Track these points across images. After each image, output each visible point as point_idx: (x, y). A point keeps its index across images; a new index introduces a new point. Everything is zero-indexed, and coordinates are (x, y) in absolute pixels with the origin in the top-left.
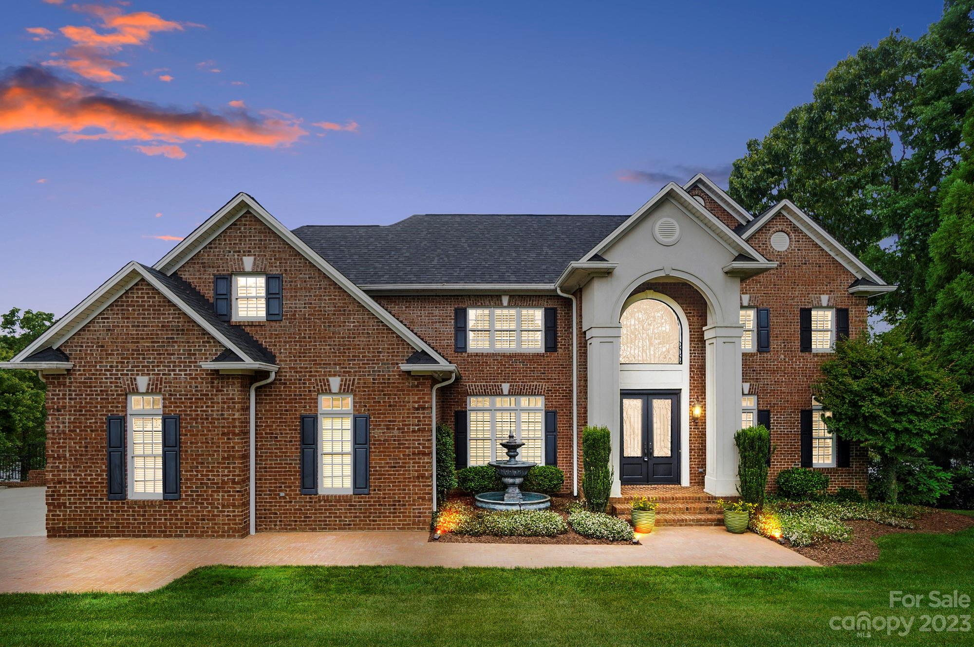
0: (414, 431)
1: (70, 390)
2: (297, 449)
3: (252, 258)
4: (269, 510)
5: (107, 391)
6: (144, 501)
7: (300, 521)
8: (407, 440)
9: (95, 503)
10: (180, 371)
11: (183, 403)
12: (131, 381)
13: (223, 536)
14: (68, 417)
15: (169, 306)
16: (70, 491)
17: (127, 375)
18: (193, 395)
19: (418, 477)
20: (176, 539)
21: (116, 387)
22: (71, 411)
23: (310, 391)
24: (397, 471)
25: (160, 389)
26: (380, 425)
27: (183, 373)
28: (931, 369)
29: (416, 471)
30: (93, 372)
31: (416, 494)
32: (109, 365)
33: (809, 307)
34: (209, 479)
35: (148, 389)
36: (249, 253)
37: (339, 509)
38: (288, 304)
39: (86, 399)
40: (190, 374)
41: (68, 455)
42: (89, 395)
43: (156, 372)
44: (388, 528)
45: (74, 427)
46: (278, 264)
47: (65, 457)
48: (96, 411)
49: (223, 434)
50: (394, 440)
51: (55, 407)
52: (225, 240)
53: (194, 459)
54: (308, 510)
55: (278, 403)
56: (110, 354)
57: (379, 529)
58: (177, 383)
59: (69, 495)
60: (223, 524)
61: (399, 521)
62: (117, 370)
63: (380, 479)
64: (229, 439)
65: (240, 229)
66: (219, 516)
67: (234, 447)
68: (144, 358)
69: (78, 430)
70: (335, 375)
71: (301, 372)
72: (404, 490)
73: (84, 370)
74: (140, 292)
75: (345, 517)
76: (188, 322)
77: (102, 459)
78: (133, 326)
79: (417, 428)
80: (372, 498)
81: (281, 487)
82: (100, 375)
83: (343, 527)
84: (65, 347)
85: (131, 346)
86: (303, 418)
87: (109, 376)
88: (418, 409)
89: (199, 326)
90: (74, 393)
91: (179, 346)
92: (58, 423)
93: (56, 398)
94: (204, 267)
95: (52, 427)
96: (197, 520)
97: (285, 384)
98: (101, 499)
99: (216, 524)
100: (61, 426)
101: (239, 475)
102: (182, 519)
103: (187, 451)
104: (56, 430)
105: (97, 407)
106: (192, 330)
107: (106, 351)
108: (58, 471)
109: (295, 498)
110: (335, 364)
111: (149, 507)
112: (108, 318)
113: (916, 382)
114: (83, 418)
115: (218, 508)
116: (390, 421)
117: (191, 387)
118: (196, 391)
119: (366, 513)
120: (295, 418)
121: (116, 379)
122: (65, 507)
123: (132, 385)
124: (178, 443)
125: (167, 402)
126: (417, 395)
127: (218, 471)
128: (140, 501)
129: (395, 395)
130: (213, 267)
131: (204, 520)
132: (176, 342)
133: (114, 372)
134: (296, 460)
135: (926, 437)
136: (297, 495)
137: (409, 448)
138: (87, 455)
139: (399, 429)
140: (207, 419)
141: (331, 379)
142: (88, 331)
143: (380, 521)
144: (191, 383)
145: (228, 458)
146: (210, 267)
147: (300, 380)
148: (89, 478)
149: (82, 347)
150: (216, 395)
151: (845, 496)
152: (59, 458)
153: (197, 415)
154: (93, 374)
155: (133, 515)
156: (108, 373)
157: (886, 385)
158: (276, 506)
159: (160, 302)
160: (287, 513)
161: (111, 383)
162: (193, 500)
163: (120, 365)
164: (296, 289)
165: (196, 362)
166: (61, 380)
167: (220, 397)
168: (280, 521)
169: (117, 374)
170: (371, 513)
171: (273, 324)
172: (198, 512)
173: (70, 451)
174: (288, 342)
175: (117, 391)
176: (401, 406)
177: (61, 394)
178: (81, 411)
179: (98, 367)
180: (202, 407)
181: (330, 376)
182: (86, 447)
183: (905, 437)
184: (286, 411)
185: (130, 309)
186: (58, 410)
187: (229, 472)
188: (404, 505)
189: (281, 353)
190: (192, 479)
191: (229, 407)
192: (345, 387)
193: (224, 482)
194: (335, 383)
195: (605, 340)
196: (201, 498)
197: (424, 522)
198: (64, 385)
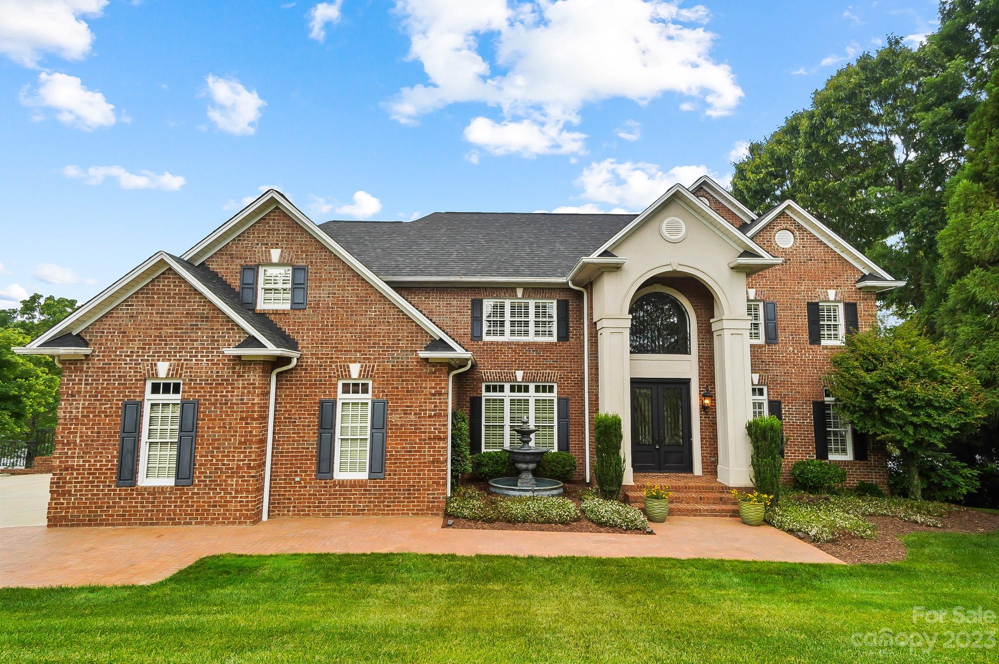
0: (430, 416)
1: (86, 376)
2: (314, 433)
3: (279, 251)
4: (283, 495)
5: (125, 376)
6: (154, 488)
7: (314, 507)
8: (423, 425)
9: (102, 490)
10: (202, 356)
11: (202, 388)
12: (152, 367)
13: (234, 523)
14: (82, 402)
15: (195, 294)
16: (77, 478)
17: (148, 360)
18: (214, 380)
19: (433, 462)
20: (185, 527)
21: (135, 372)
22: (86, 396)
23: (330, 377)
24: (413, 455)
25: (181, 374)
26: (397, 410)
27: (205, 359)
28: (947, 363)
29: (431, 455)
30: (113, 357)
31: (431, 479)
32: (129, 351)
33: (816, 301)
34: (224, 465)
35: (168, 374)
36: (276, 246)
37: (353, 494)
38: (312, 294)
39: (103, 384)
40: (213, 360)
41: (78, 441)
42: (106, 380)
43: (178, 357)
44: (402, 514)
45: (88, 412)
46: (304, 256)
47: (75, 443)
48: (112, 396)
49: (242, 419)
50: (411, 425)
51: (70, 392)
52: (254, 233)
53: (210, 444)
54: (323, 495)
55: (298, 388)
56: (131, 340)
57: (392, 514)
58: (198, 368)
59: (75, 482)
60: (235, 510)
61: (414, 506)
62: (137, 356)
63: (396, 463)
64: (247, 423)
65: (268, 223)
66: (231, 502)
67: (251, 432)
68: (166, 344)
69: (91, 416)
70: (355, 362)
71: (322, 358)
72: (419, 475)
73: (103, 356)
74: (166, 281)
75: (359, 502)
76: (213, 310)
77: (115, 445)
78: (157, 313)
79: (433, 413)
80: (387, 482)
81: (296, 472)
82: (119, 360)
83: (358, 512)
84: (85, 332)
85: (154, 333)
86: (322, 403)
87: (128, 361)
88: (434, 395)
89: (224, 314)
90: (90, 379)
91: (202, 333)
92: (71, 408)
93: (71, 383)
94: (232, 258)
95: (64, 412)
96: (209, 506)
97: (306, 369)
98: (109, 486)
99: (227, 510)
100: (74, 411)
101: (255, 460)
102: (193, 506)
103: (203, 436)
104: (68, 415)
105: (114, 392)
106: (216, 318)
107: (128, 337)
108: (66, 457)
109: (310, 483)
110: (355, 351)
111: (159, 493)
112: (132, 305)
113: (932, 375)
114: (98, 403)
115: (231, 493)
116: (407, 406)
117: (212, 372)
118: (217, 376)
119: (380, 498)
120: (314, 403)
121: (135, 364)
122: (70, 495)
123: (152, 370)
124: (195, 428)
125: (187, 387)
126: (434, 381)
127: (233, 456)
128: (150, 488)
129: (413, 381)
130: (241, 258)
131: (215, 506)
132: (200, 329)
133: (134, 357)
134: (313, 444)
135: (947, 432)
136: (312, 479)
137: (425, 433)
138: (98, 441)
139: (415, 414)
140: (226, 404)
141: (351, 365)
142: (111, 317)
143: (394, 506)
144: (212, 368)
145: (245, 443)
146: (237, 258)
147: (321, 366)
148: (98, 464)
149: (103, 332)
150: (237, 380)
151: (865, 490)
152: (68, 443)
153: (217, 400)
154: (113, 360)
155: (142, 503)
156: (128, 359)
157: (901, 378)
158: (290, 491)
159: (186, 290)
160: (301, 499)
161: (130, 368)
162: (206, 485)
163: (141, 351)
164: (321, 280)
165: (219, 348)
166: (78, 365)
167: (241, 382)
168: (294, 507)
169: (138, 360)
170: (385, 498)
171: (297, 312)
172: (210, 498)
173: (81, 437)
174: (311, 330)
175: (136, 376)
176: (418, 392)
177: (77, 379)
178: (97, 396)
179: (118, 353)
180: (222, 392)
181: (350, 362)
182: (99, 433)
183: (924, 431)
184: (306, 396)
185: (156, 297)
186: (73, 395)
187: (245, 456)
188: (419, 490)
189: (303, 340)
190: (206, 465)
191: (249, 392)
192: (364, 374)
193: (239, 467)
194: (355, 369)
195: (616, 331)
196: (214, 484)
197: (438, 508)
198: (81, 371)
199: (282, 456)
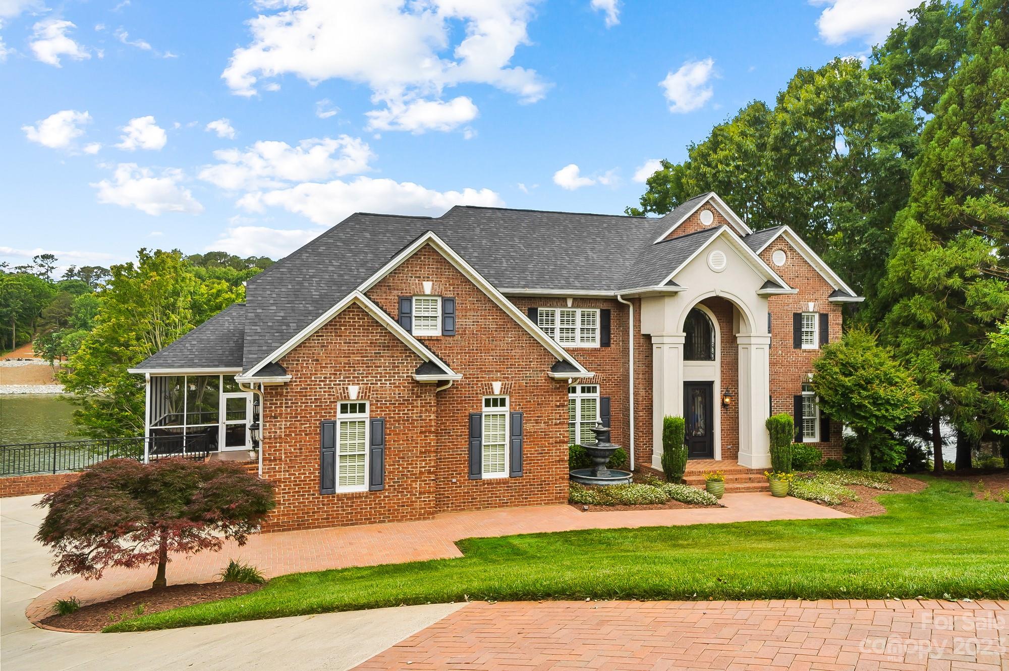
0: (556, 424)
1: (286, 400)
2: (466, 441)
3: (430, 283)
4: (443, 494)
5: (321, 399)
6: (353, 494)
7: (468, 502)
8: (551, 432)
9: (307, 499)
10: (385, 380)
11: (387, 407)
12: (344, 390)
13: (419, 519)
14: (284, 423)
15: (377, 326)
16: (285, 489)
17: (340, 384)
18: (397, 400)
20: (380, 524)
21: (329, 395)
22: (287, 418)
23: (477, 394)
24: (543, 456)
25: (369, 396)
26: (531, 420)
27: (388, 382)
28: (899, 371)
29: (558, 456)
30: (309, 383)
31: (558, 474)
32: (323, 376)
33: (800, 312)
34: (409, 471)
35: (358, 396)
36: (428, 279)
37: (499, 490)
38: (460, 322)
39: (301, 406)
40: (395, 383)
41: (283, 457)
42: (304, 403)
43: (365, 382)
44: (537, 504)
45: (290, 432)
46: (452, 289)
47: (280, 460)
48: (310, 417)
49: (421, 433)
50: (541, 432)
51: (273, 415)
52: (408, 267)
53: (397, 455)
54: (474, 492)
55: (451, 404)
56: (324, 367)
57: (529, 505)
58: (383, 391)
59: (283, 493)
60: (420, 509)
61: (545, 497)
62: (330, 381)
63: (531, 463)
64: (425, 436)
65: (421, 258)
66: (416, 502)
67: (430, 443)
68: (354, 370)
69: (293, 435)
70: (496, 380)
71: (470, 378)
72: (549, 472)
73: (300, 382)
74: (351, 314)
75: (504, 497)
76: (393, 340)
77: (316, 459)
78: (345, 343)
79: (558, 421)
80: (524, 479)
81: (453, 474)
82: (314, 385)
83: (503, 505)
84: (283, 361)
85: (343, 360)
86: (471, 416)
87: (323, 386)
88: (559, 406)
89: (402, 343)
90: (290, 402)
91: (385, 360)
92: (275, 429)
93: (273, 406)
94: (389, 289)
95: (269, 433)
96: (398, 506)
97: (457, 388)
98: (313, 495)
99: (414, 509)
100: (278, 431)
101: (433, 467)
102: (385, 507)
103: (390, 448)
104: (273, 435)
105: (311, 413)
106: (395, 346)
107: (321, 364)
108: (274, 472)
109: (464, 483)
110: (496, 371)
111: (356, 497)
112: (323, 336)
113: (889, 381)
114: (298, 423)
115: (416, 495)
116: (538, 417)
117: (394, 394)
118: (399, 397)
119: (519, 492)
120: (465, 416)
121: (329, 388)
122: (279, 504)
123: (344, 393)
124: (383, 442)
125: (374, 407)
126: (558, 395)
127: (416, 464)
128: (349, 494)
129: (542, 395)
130: (397, 290)
131: (403, 506)
132: (382, 356)
133: (328, 382)
134: (465, 451)
136: (466, 480)
137: (552, 438)
138: (301, 456)
139: (544, 423)
140: (408, 420)
141: (494, 383)
142: (304, 347)
143: (531, 498)
144: (395, 390)
145: (425, 453)
146: (395, 289)
147: (469, 384)
148: (303, 476)
149: (299, 361)
150: (416, 400)
152: (275, 460)
153: (400, 417)
154: (309, 385)
155: (342, 507)
156: (322, 383)
157: (869, 382)
158: (448, 491)
159: (369, 322)
160: (457, 496)
161: (324, 392)
162: (395, 489)
163: (333, 377)
164: (466, 310)
165: (399, 373)
166: (279, 390)
167: (419, 402)
168: (452, 503)
169: (330, 385)
170: (523, 492)
171: (448, 338)
172: (399, 499)
173: (285, 453)
174: (459, 353)
175: (330, 399)
176: (546, 404)
177: (279, 402)
178: (297, 417)
179: (313, 379)
180: (404, 410)
181: (492, 381)
182: (301, 449)
184: (457, 410)
185: (343, 328)
186: (275, 417)
187: (426, 464)
188: (549, 484)
189: (454, 362)
190: (394, 472)
191: (426, 410)
192: (504, 390)
193: (421, 473)
194: (497, 386)
195: (673, 346)
196: (400, 489)
197: (563, 498)
198: (281, 395)
199: (440, 462)
